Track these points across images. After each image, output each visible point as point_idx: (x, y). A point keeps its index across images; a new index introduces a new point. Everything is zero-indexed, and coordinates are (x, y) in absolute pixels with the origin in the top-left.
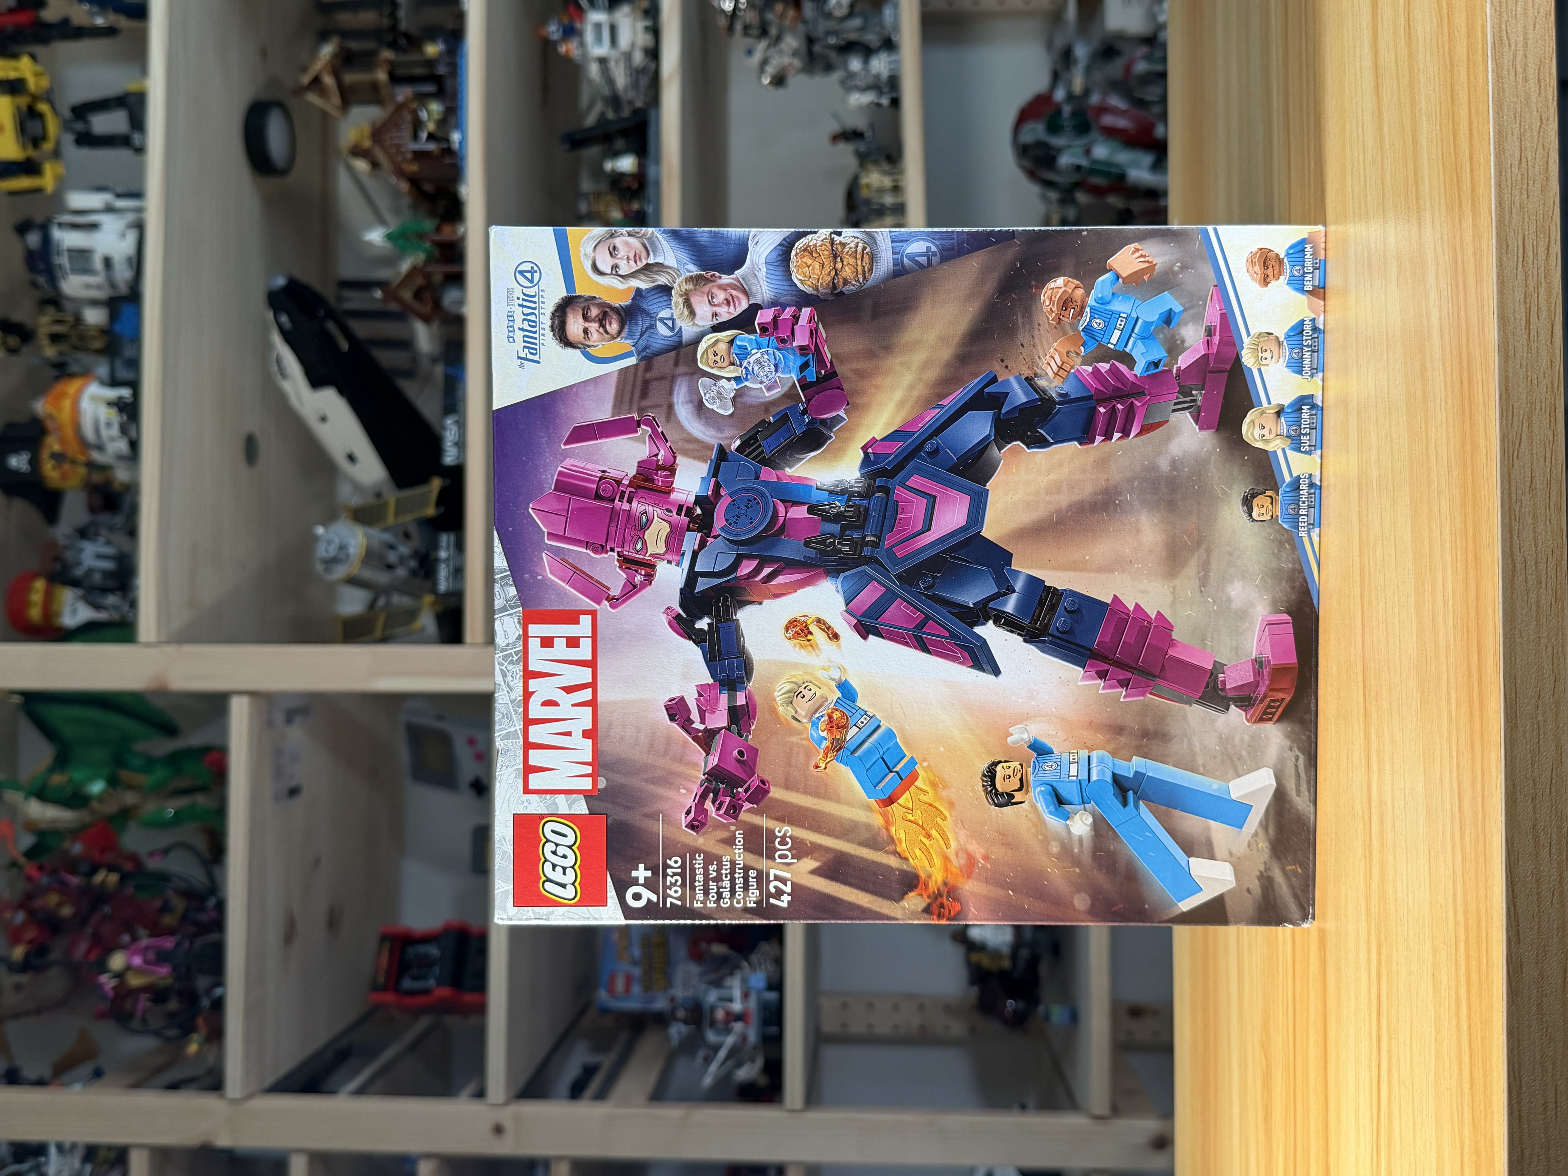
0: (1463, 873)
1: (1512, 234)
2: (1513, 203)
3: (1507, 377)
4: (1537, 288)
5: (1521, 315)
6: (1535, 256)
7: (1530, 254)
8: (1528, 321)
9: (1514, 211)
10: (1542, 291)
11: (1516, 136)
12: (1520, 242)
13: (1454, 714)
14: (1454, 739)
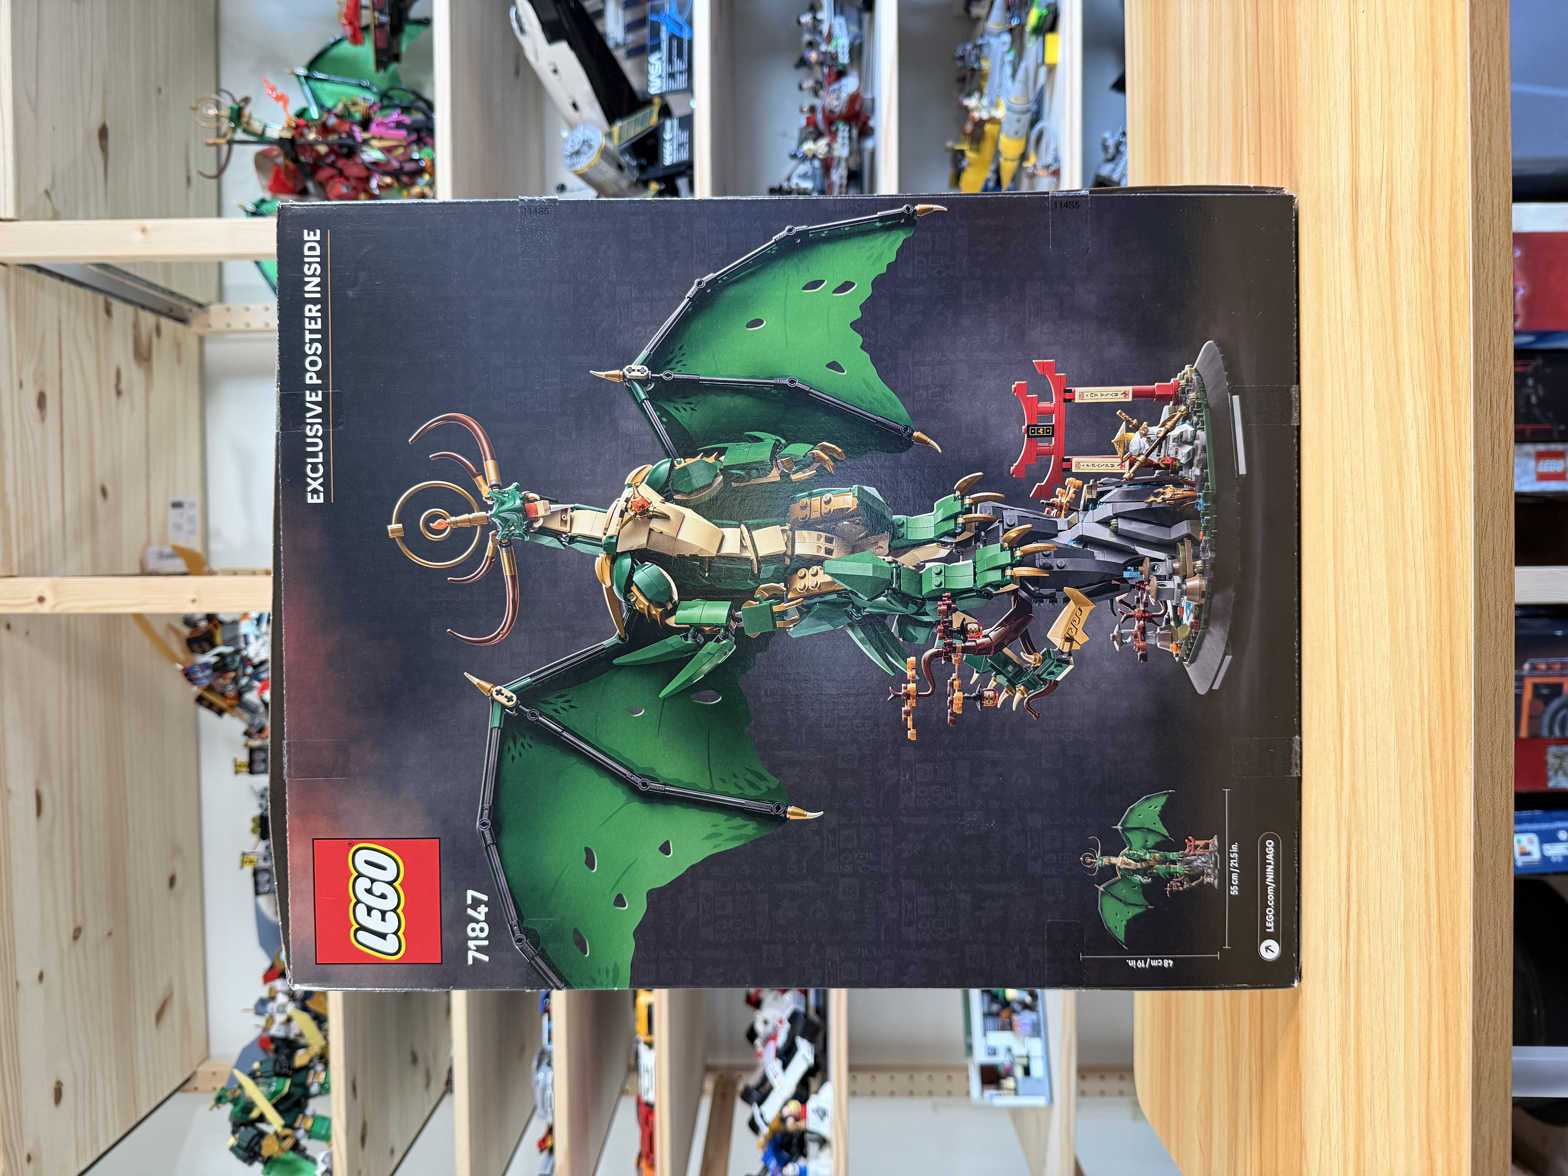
0: (1433, 797)
1: (1483, 393)
2: (1484, 372)
3: (1479, 486)
4: (1499, 428)
5: (1488, 445)
6: (1498, 407)
7: (1495, 405)
8: (1493, 449)
9: (1485, 378)
10: (1502, 430)
11: (1487, 329)
12: (1489, 398)
13: (1426, 696)
14: (1426, 712)
